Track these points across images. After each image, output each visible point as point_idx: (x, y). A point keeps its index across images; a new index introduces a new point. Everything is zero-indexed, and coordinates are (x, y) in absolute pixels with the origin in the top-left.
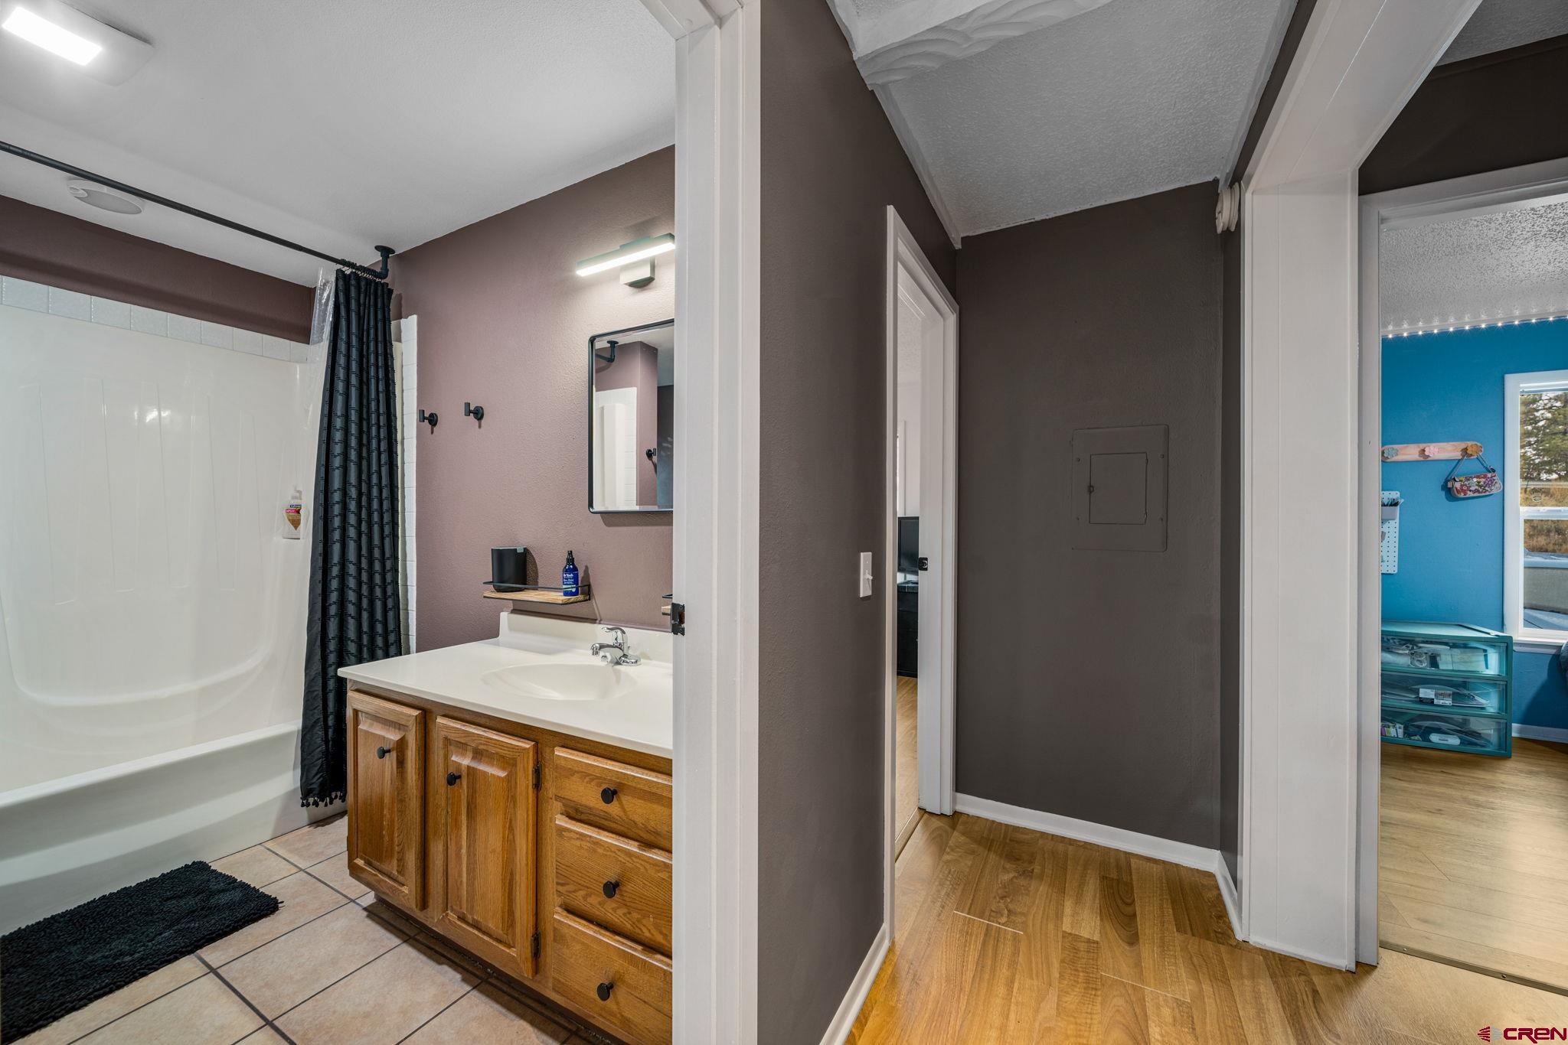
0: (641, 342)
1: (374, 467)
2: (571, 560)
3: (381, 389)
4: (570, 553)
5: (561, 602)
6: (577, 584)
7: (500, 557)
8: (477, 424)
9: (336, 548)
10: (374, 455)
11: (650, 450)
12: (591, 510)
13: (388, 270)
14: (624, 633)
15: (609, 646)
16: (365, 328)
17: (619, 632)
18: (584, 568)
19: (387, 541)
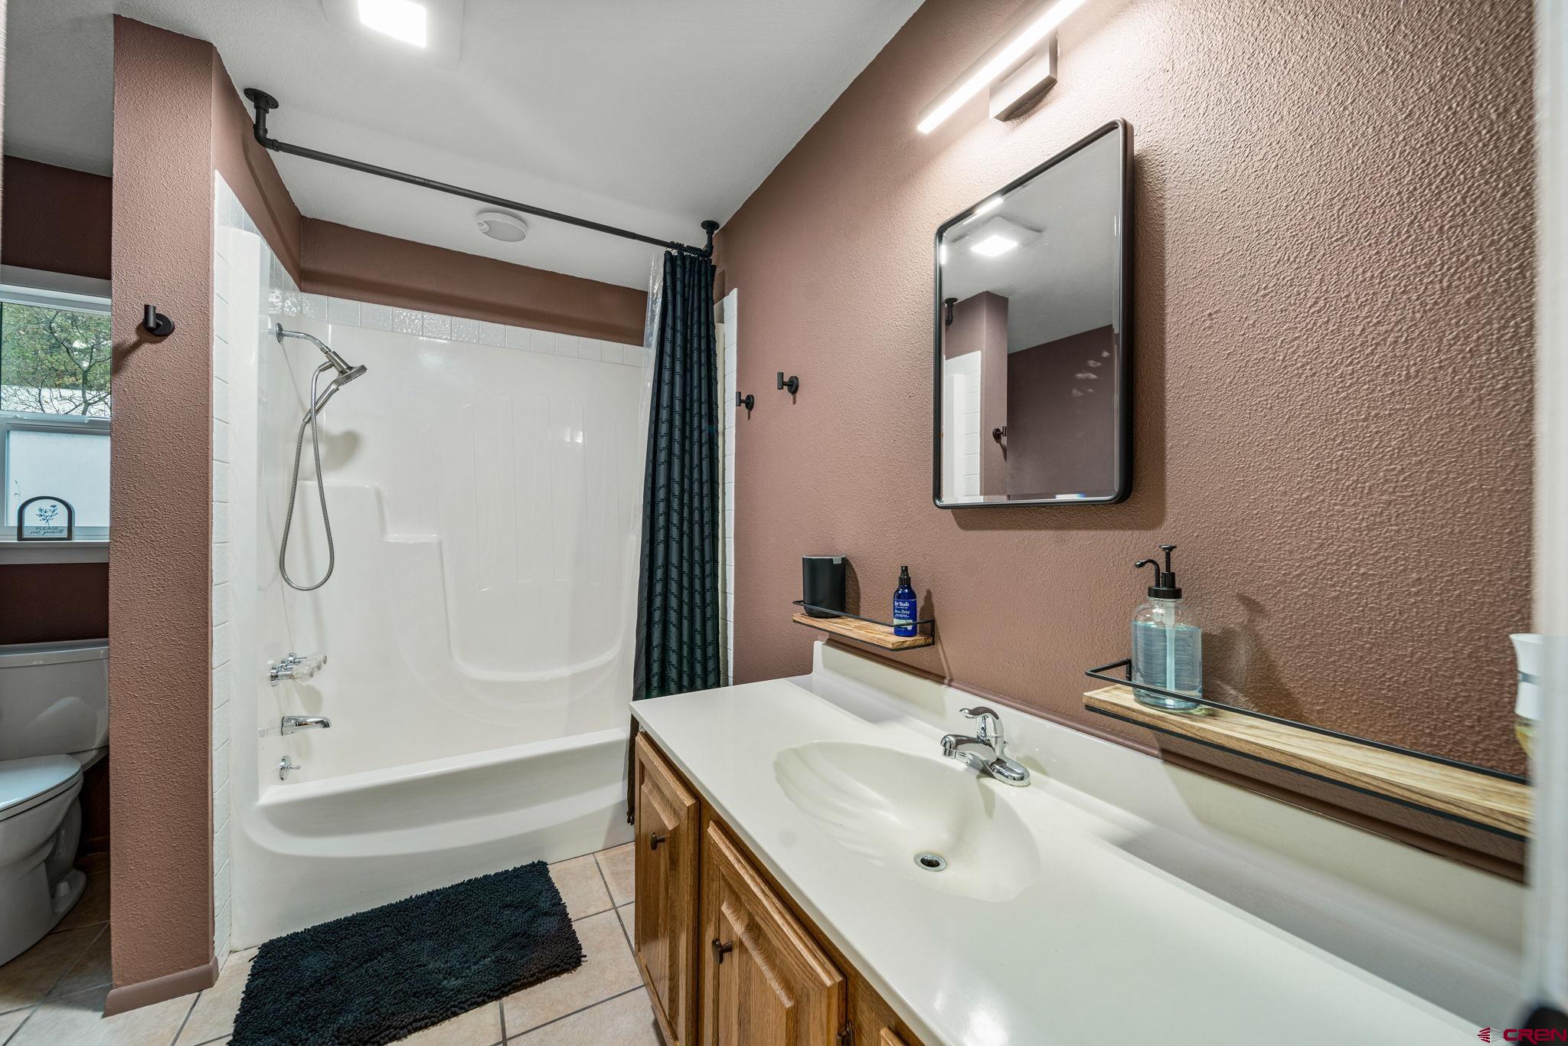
0: (987, 292)
1: (696, 461)
2: (905, 581)
3: (703, 376)
4: (905, 570)
5: (890, 646)
6: (915, 619)
7: (813, 568)
8: (792, 400)
9: (661, 548)
10: (696, 448)
11: (998, 430)
12: (938, 502)
13: (712, 247)
14: (997, 718)
15: (970, 740)
16: (689, 310)
17: (990, 719)
18: (925, 594)
19: (707, 542)
